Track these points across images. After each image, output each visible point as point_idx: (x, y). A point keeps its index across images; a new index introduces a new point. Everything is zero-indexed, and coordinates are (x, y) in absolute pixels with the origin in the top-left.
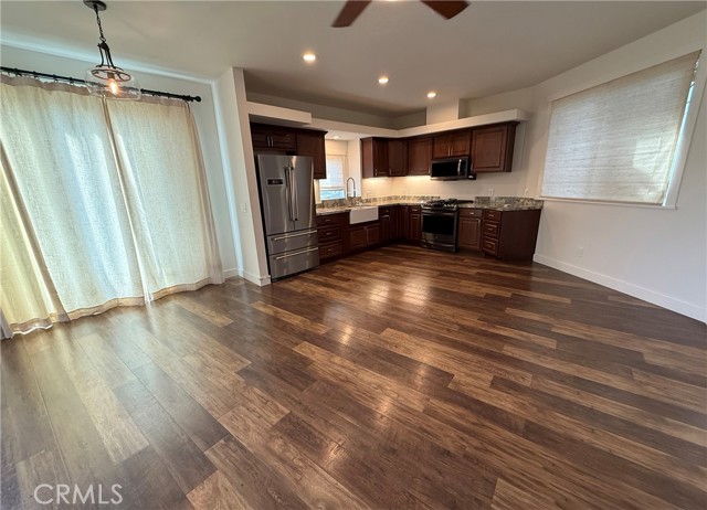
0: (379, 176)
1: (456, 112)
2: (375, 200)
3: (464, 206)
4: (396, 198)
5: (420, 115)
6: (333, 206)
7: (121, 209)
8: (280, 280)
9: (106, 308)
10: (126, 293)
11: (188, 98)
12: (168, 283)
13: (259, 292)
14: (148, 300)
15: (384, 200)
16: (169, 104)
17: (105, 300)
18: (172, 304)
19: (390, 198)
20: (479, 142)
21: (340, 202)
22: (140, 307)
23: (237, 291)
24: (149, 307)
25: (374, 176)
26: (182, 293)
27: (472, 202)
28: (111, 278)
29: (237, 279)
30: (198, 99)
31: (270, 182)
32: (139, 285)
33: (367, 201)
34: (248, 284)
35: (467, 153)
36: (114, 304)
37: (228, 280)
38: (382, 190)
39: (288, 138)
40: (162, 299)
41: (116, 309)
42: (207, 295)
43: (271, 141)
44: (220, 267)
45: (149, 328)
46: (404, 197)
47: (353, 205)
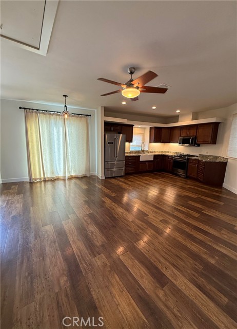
0: (156, 142)
1: (191, 117)
2: (155, 152)
3: (190, 158)
4: (165, 152)
5: (176, 118)
6: (135, 153)
7: (64, 149)
8: (108, 178)
9: (55, 178)
10: (61, 175)
11: (87, 115)
12: (73, 174)
13: (100, 181)
14: (66, 178)
15: (159, 152)
16: (81, 117)
17: (55, 176)
18: (73, 181)
19: (162, 152)
20: (200, 131)
21: (139, 152)
22: (64, 180)
23: (94, 180)
24: (66, 180)
25: (154, 142)
26: (76, 178)
27: (197, 156)
28: (58, 169)
29: (95, 176)
30: (90, 115)
31: (109, 143)
32: (65, 173)
33: (151, 152)
34: (98, 178)
35: (195, 135)
36: (57, 178)
37: (92, 176)
38: (159, 148)
39: (119, 128)
40: (71, 178)
41: (58, 179)
42: (84, 179)
43: (112, 129)
44: (89, 171)
45: (65, 186)
46: (168, 152)
47: (144, 153)
